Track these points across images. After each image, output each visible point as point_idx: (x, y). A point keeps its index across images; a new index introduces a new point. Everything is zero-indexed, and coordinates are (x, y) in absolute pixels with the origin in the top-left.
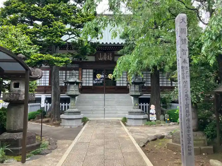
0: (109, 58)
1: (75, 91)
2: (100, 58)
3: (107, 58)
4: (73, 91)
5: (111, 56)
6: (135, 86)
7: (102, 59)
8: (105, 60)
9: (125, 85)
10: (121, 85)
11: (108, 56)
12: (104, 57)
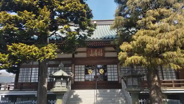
0: (100, 54)
1: (62, 87)
2: (91, 54)
3: (98, 54)
4: (60, 87)
5: (101, 52)
6: (132, 80)
7: (93, 55)
8: (96, 56)
9: (116, 80)
10: (113, 80)
11: (99, 52)
12: (95, 53)
